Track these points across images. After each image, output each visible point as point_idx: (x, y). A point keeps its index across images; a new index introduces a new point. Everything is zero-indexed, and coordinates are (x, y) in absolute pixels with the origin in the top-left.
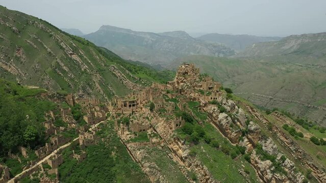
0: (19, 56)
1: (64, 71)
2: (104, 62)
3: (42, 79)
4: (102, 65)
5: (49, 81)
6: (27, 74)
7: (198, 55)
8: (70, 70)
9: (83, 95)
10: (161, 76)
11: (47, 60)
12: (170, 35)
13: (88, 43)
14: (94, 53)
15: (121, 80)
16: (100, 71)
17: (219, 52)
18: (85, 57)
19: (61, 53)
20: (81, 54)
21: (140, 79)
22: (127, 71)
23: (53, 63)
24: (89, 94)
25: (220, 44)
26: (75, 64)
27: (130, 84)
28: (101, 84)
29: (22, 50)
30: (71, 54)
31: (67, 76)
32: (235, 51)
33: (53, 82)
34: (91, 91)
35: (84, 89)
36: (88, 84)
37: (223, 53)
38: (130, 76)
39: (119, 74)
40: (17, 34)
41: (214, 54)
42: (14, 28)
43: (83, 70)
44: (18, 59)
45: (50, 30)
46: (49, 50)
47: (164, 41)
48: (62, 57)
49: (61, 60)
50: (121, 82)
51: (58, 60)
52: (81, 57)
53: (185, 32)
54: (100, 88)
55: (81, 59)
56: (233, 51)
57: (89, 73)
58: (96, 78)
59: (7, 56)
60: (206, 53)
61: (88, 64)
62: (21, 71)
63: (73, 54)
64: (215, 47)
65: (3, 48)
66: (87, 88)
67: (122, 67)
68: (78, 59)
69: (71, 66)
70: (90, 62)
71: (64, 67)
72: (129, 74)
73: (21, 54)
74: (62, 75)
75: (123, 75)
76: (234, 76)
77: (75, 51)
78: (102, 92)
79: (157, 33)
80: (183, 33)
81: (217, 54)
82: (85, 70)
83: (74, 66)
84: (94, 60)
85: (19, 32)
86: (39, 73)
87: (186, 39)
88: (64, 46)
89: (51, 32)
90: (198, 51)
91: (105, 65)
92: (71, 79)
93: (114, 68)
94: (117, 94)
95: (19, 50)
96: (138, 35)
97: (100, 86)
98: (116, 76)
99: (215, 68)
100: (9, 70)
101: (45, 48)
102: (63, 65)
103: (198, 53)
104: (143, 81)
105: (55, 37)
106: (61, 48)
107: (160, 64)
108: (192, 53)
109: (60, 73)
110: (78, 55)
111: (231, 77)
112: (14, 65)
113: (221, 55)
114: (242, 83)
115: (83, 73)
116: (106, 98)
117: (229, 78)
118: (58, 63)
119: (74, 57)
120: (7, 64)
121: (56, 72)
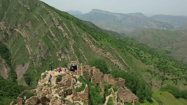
0: (28, 25)
1: (52, 37)
2: (78, 31)
3: (38, 41)
4: (77, 34)
5: (42, 43)
6: (30, 38)
7: (149, 28)
8: (56, 36)
9: (62, 54)
10: (122, 41)
11: (43, 29)
12: (132, 15)
13: (73, 19)
14: (73, 25)
15: (88, 44)
16: (75, 38)
17: (164, 26)
18: (66, 28)
19: (52, 25)
20: (64, 25)
21: (101, 45)
22: (93, 39)
23: (46, 31)
24: (65, 53)
25: (164, 21)
26: (60, 32)
27: (94, 48)
28: (74, 47)
29: (30, 22)
30: (58, 25)
31: (53, 40)
32: (174, 26)
33: (44, 44)
34: (67, 51)
35: (62, 50)
36: (66, 46)
37: (166, 27)
38: (95, 42)
39: (88, 41)
40: (30, 12)
41: (160, 27)
42: (28, 8)
43: (64, 36)
44: (27, 27)
45: (48, 9)
46: (45, 22)
47: (129, 19)
48: (52, 27)
49: (51, 29)
50: (88, 46)
51: (49, 29)
52: (64, 27)
53: (142, 14)
54: (73, 49)
55: (64, 29)
56: (173, 26)
57: (68, 39)
58: (72, 43)
59: (22, 25)
60: (155, 26)
61: (68, 32)
62: (28, 35)
63: (59, 25)
64: (161, 23)
65: (20, 20)
66: (65, 48)
67: (90, 35)
68: (62, 29)
69: (57, 33)
70: (69, 31)
71: (53, 34)
72: (94, 41)
73: (29, 24)
74: (51, 39)
75: (90, 41)
76: (173, 43)
77: (61, 23)
78: (74, 53)
79: (124, 14)
80: (140, 14)
81: (162, 28)
82: (66, 36)
83: (59, 33)
84: (72, 30)
85: (31, 11)
86: (37, 37)
87: (142, 17)
88: (54, 20)
89: (48, 11)
90: (149, 25)
91: (79, 34)
92: (56, 42)
93: (85, 36)
94: (84, 54)
95: (28, 22)
96: (113, 15)
97: (73, 48)
98: (85, 42)
99: (160, 37)
100: (22, 34)
101: (44, 21)
102: (52, 32)
103: (150, 26)
104: (103, 46)
105: (50, 14)
106: (53, 21)
107: (125, 32)
108: (146, 27)
109: (50, 38)
110: (62, 26)
111: (170, 43)
112: (25, 31)
113: (165, 29)
114: (179, 48)
115: (64, 38)
116: (76, 57)
117: (170, 44)
118: (49, 31)
119: (60, 27)
120: (21, 31)
121: (47, 37)
